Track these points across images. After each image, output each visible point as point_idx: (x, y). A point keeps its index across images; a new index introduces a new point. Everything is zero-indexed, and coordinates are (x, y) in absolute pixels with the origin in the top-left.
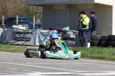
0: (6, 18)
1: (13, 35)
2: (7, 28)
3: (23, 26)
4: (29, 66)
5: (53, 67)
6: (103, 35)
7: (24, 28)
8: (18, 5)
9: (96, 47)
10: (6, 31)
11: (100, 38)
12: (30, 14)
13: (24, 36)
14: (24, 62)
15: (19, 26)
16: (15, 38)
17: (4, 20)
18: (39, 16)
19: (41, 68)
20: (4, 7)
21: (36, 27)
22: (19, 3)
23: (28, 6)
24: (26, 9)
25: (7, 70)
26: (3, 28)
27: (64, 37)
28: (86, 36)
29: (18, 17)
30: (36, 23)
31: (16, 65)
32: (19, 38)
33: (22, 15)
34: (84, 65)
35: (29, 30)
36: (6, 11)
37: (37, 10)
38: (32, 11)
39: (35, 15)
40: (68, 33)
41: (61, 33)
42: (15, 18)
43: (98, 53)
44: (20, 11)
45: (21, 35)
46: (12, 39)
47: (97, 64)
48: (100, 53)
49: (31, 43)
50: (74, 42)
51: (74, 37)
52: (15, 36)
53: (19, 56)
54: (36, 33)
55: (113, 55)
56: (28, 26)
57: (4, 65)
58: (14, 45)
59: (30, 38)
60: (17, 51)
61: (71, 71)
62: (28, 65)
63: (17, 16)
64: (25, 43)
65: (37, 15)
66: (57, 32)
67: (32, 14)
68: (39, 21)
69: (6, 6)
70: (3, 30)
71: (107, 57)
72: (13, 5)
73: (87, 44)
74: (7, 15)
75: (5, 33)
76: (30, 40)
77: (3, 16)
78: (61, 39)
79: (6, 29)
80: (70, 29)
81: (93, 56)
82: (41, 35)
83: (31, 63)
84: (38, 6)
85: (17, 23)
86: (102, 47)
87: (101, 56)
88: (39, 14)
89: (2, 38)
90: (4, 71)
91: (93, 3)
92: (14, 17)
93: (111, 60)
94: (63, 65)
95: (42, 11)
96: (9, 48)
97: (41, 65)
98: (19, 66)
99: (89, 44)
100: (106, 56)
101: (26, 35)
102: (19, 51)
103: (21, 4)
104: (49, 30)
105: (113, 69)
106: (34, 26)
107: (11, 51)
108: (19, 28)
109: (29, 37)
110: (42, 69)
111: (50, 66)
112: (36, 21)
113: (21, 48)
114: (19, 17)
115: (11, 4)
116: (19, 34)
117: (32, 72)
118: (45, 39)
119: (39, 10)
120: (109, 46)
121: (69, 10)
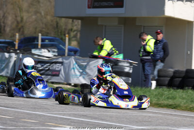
0: (22, 37)
2: (22, 53)
3: (49, 51)
4: (57, 117)
5: (95, 118)
6: (177, 69)
7: (50, 55)
8: (42, 16)
9: (165, 88)
10: (20, 59)
11: (171, 74)
12: (61, 32)
13: (49, 67)
14: (49, 110)
15: (43, 50)
17: (19, 40)
18: (75, 36)
19: (76, 120)
20: (19, 19)
21: (70, 53)
22: (43, 14)
23: (58, 19)
24: (55, 23)
25: (21, 122)
26: (16, 54)
28: (150, 69)
29: (42, 36)
30: (70, 47)
31: (36, 114)
32: (42, 70)
33: (48, 33)
34: (145, 116)
35: (58, 58)
36: (22, 27)
37: (73, 26)
38: (63, 27)
39: (69, 33)
40: (120, 64)
41: (110, 64)
42: (36, 38)
43: (168, 98)
44: (44, 26)
45: (45, 66)
47: (166, 116)
48: (171, 99)
49: (61, 79)
50: (130, 79)
51: (131, 71)
52: (36, 67)
54: (70, 63)
55: (192, 101)
56: (57, 52)
57: (17, 114)
59: (59, 71)
62: (55, 114)
63: (40, 34)
64: (50, 79)
65: (72, 34)
66: (103, 62)
67: (65, 32)
68: (74, 44)
69: (22, 18)
70: (16, 56)
71: (182, 105)
72: (34, 17)
73: (151, 84)
74: (23, 32)
75: (19, 61)
76: (59, 74)
77: (17, 34)
79: (21, 56)
80: (124, 58)
81: (160, 103)
83: (59, 111)
84: (73, 18)
85: (39, 47)
86: (175, 88)
87: (173, 103)
88: (75, 33)
89: (14, 70)
90: (15, 123)
91: (162, 16)
92: (34, 35)
94: (111, 117)
95: (79, 27)
97: (76, 115)
98: (40, 115)
99: (154, 83)
100: (181, 103)
101: (52, 66)
103: (47, 15)
106: (67, 51)
108: (43, 54)
109: (57, 69)
110: (77, 123)
111: (90, 117)
112: (69, 44)
115: (30, 15)
116: (42, 64)
117: (62, 127)
118: (82, 72)
119: (76, 25)
120: (187, 88)
121: (123, 28)
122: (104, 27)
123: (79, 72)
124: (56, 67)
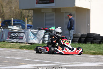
0: (3, 20)
1: (9, 35)
2: (4, 28)
3: (17, 27)
5: (42, 60)
6: (82, 33)
7: (18, 28)
9: (77, 43)
10: (3, 31)
11: (80, 36)
12: (23, 17)
13: (18, 35)
14: (18, 56)
15: (14, 26)
16: (11, 37)
17: (2, 22)
18: (30, 19)
20: (2, 11)
21: (28, 27)
22: (13, 8)
24: (20, 13)
25: (3, 63)
26: (1, 29)
27: (50, 35)
30: (28, 24)
33: (16, 18)
34: (67, 58)
35: (22, 30)
36: (3, 15)
37: (29, 14)
38: (24, 15)
39: (27, 18)
41: (48, 32)
42: (10, 21)
44: (14, 15)
45: (15, 34)
46: (8, 37)
49: (24, 41)
52: (11, 35)
53: (14, 51)
54: (28, 32)
55: (91, 49)
56: (21, 27)
57: (1, 59)
58: (10, 42)
59: (23, 37)
60: (12, 48)
61: (56, 63)
62: (21, 58)
64: (18, 41)
65: (29, 18)
66: (45, 31)
67: (25, 17)
71: (86, 51)
72: (9, 10)
74: (4, 18)
76: (23, 38)
77: (1, 19)
78: (48, 37)
79: (3, 30)
82: (32, 34)
83: (23, 57)
84: (29, 10)
85: (12, 25)
86: (82, 43)
88: (30, 17)
90: (1, 63)
91: (74, 7)
92: (10, 19)
93: (89, 54)
94: (50, 58)
96: (5, 45)
97: (32, 58)
98: (13, 59)
100: (85, 50)
101: (19, 34)
102: (14, 48)
103: (16, 9)
104: (38, 30)
105: (91, 61)
106: (26, 26)
107: (7, 48)
108: (14, 29)
109: (22, 36)
110: (32, 62)
113: (15, 45)
114: (14, 20)
115: (7, 9)
116: (14, 34)
117: (24, 64)
118: (35, 37)
119: (31, 13)
120: (88, 43)
121: (54, 13)
122: (45, 14)
123: (33, 37)
124: (21, 35)
